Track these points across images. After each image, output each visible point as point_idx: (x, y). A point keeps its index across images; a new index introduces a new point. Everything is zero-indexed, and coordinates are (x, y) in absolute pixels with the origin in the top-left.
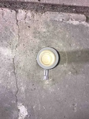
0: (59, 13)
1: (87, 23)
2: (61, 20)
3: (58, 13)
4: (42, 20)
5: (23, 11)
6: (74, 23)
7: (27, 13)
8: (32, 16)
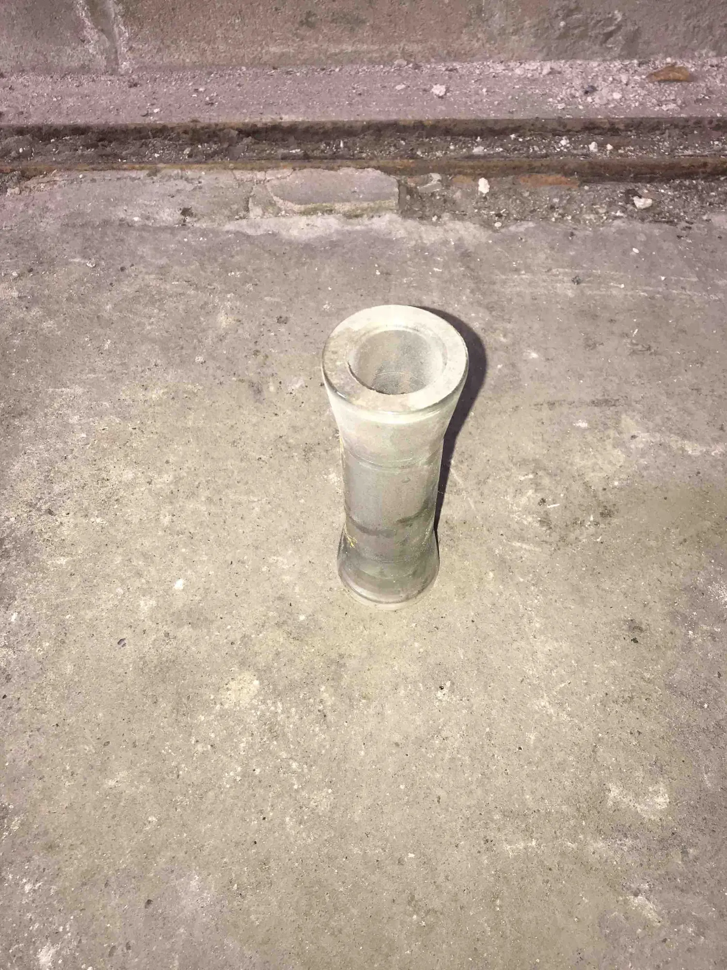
0: (154, 172)
1: (411, 224)
3: (142, 174)
6: (294, 233)
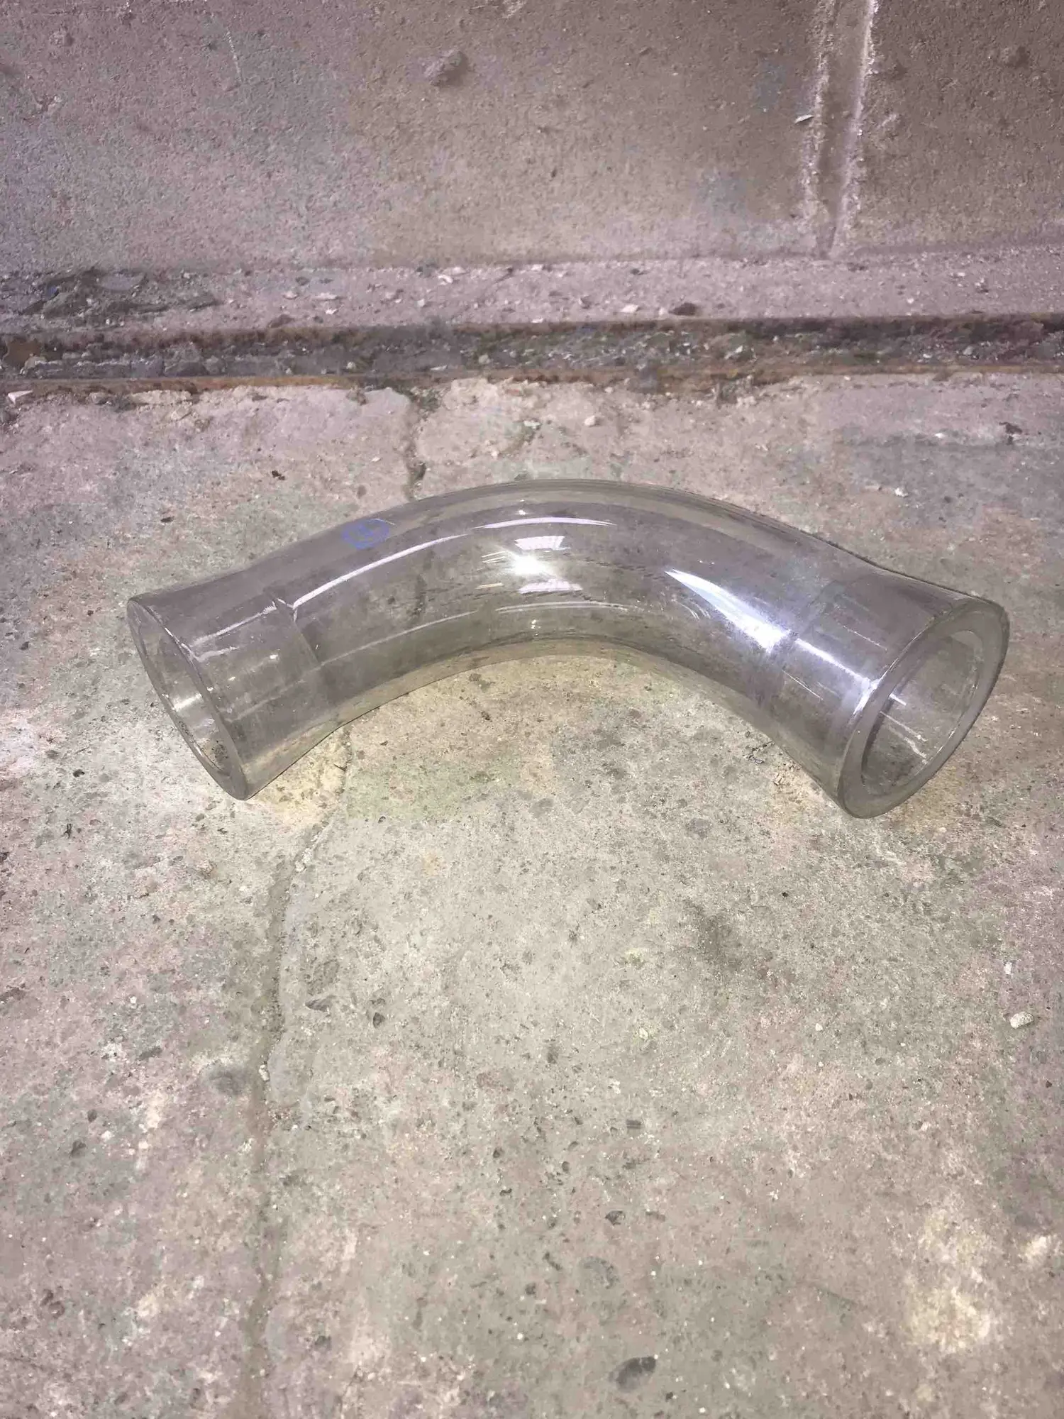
2: (987, 432)
4: (729, 450)
5: (494, 388)
7: (541, 405)
8: (598, 423)
